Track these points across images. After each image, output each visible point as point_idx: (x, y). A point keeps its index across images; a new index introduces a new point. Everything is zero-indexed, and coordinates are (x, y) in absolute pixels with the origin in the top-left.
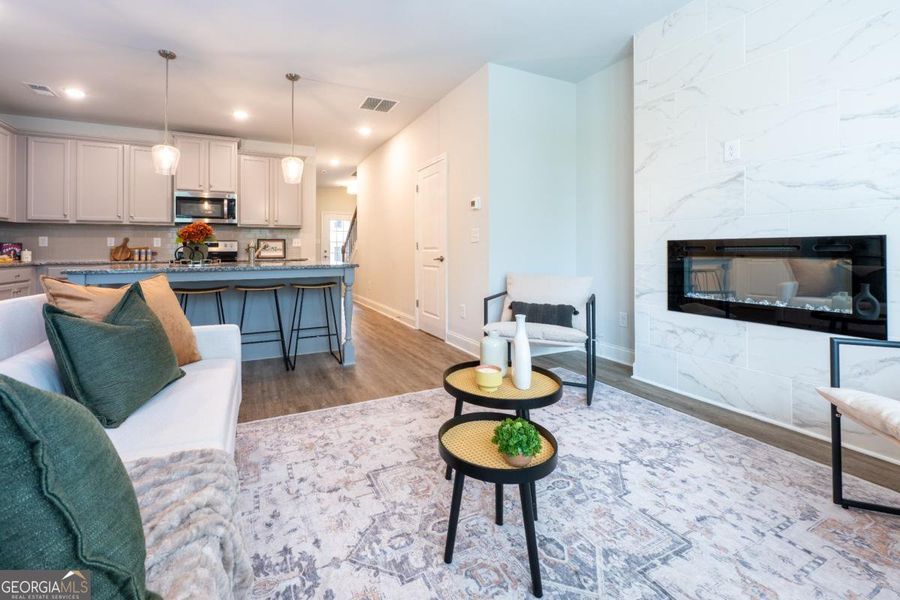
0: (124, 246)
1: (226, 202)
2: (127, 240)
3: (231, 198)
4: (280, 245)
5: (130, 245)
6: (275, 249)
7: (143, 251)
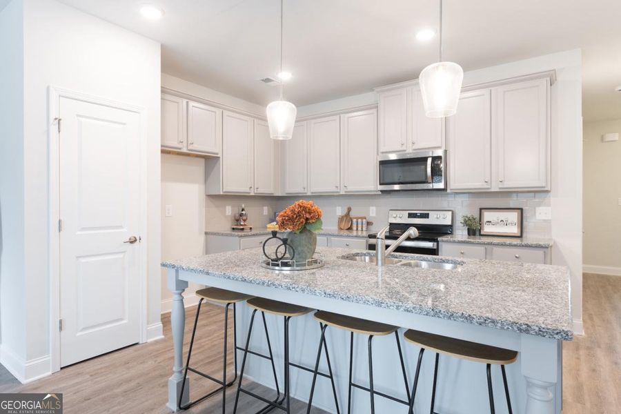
0: (348, 215)
1: (429, 161)
2: (349, 210)
3: (435, 155)
4: (513, 216)
5: (352, 214)
6: (504, 223)
7: (360, 220)
